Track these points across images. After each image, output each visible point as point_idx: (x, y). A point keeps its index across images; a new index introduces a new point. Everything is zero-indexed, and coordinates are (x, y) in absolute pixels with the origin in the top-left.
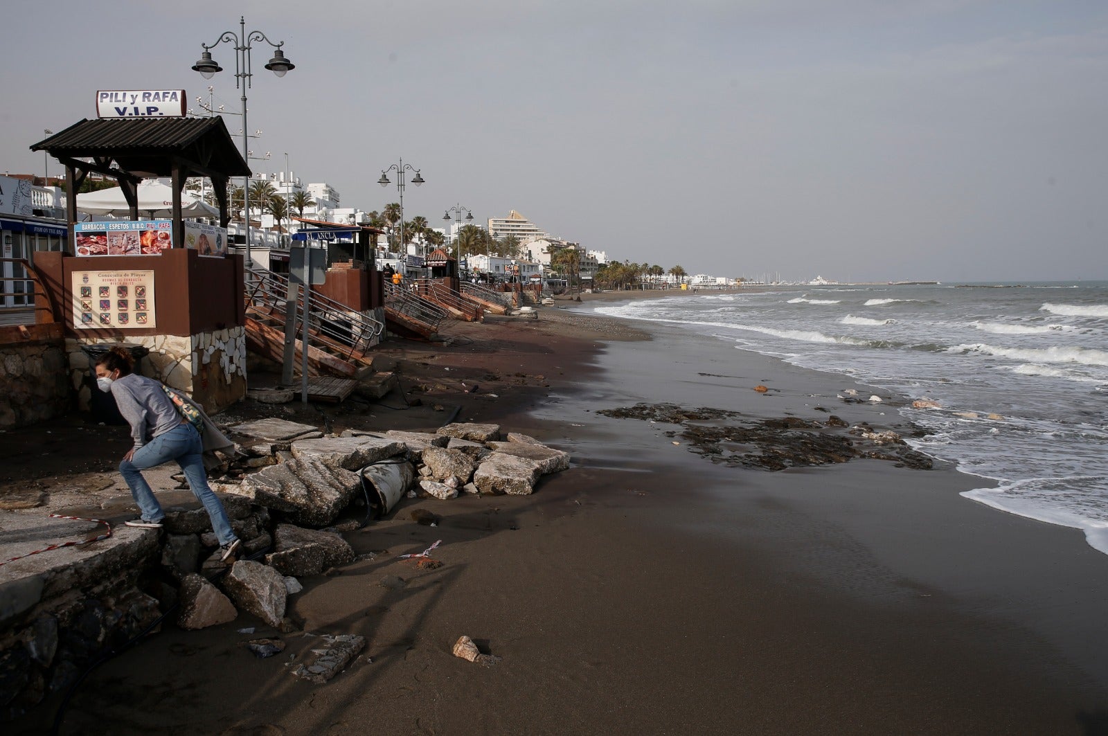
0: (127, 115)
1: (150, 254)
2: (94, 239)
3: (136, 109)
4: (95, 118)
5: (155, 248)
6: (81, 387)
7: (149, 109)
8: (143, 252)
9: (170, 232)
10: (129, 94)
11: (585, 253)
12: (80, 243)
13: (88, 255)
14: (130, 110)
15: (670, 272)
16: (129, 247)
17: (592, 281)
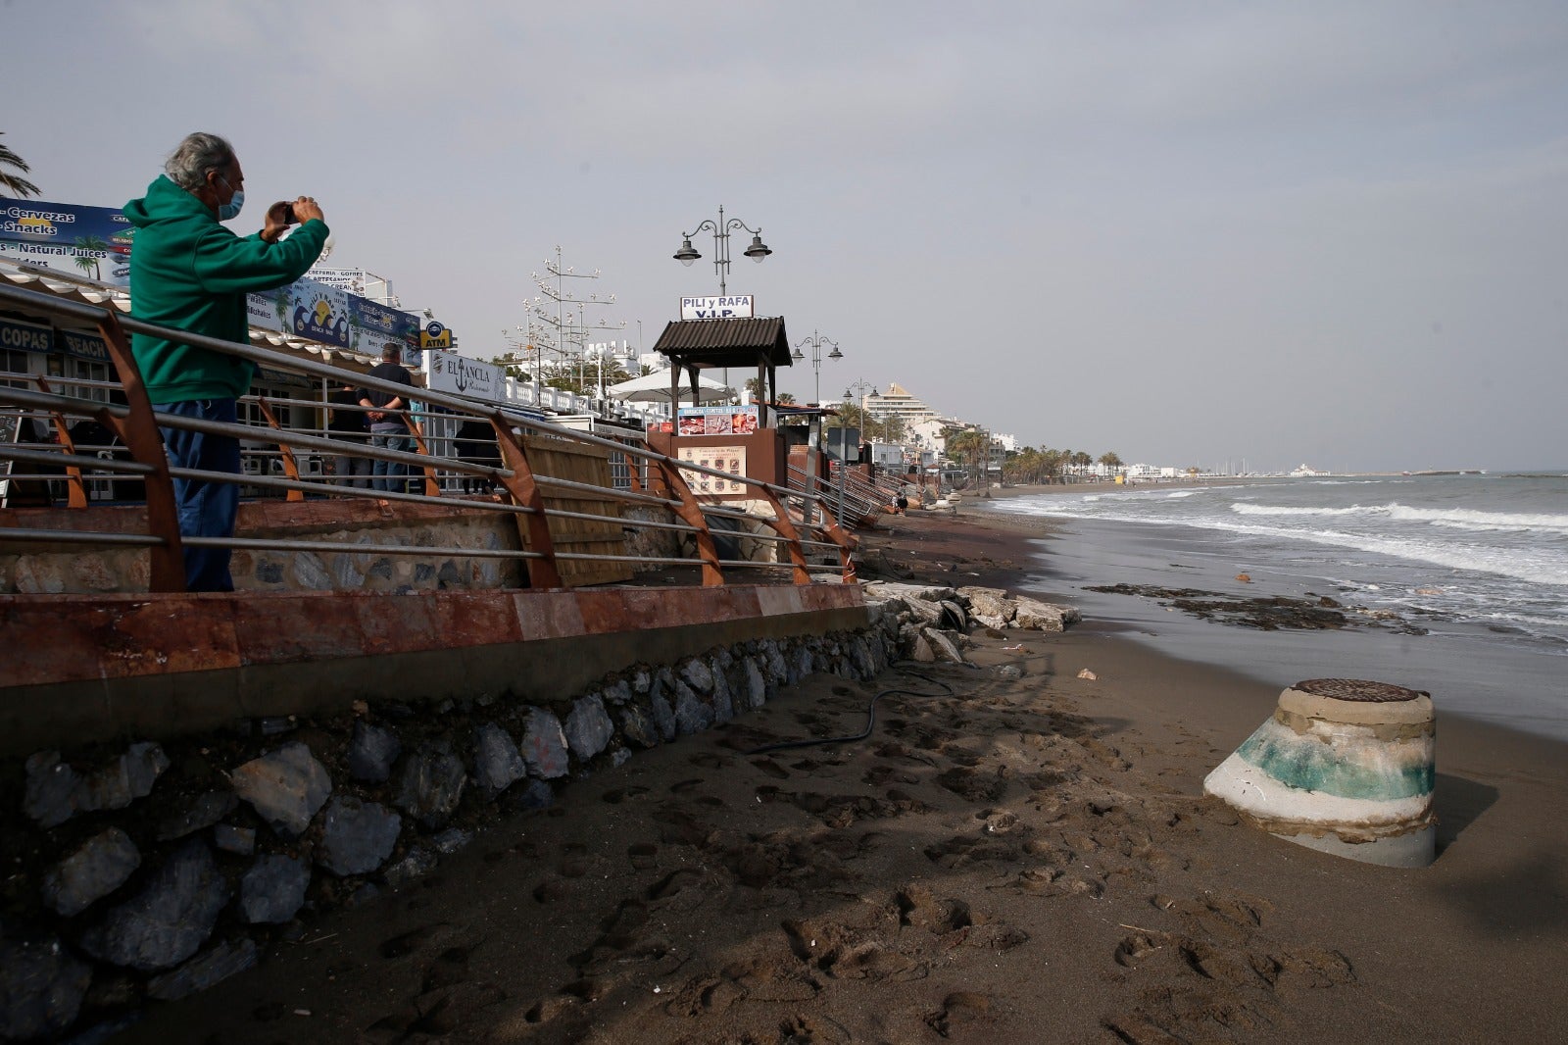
0: (705, 317)
1: (739, 433)
2: (694, 421)
3: (714, 312)
4: (679, 320)
5: (744, 429)
6: (685, 543)
7: (724, 313)
8: (734, 432)
9: (757, 415)
10: (707, 300)
11: (988, 438)
12: (682, 425)
13: (689, 434)
14: (709, 313)
15: (1101, 461)
16: (723, 427)
17: (1000, 472)
